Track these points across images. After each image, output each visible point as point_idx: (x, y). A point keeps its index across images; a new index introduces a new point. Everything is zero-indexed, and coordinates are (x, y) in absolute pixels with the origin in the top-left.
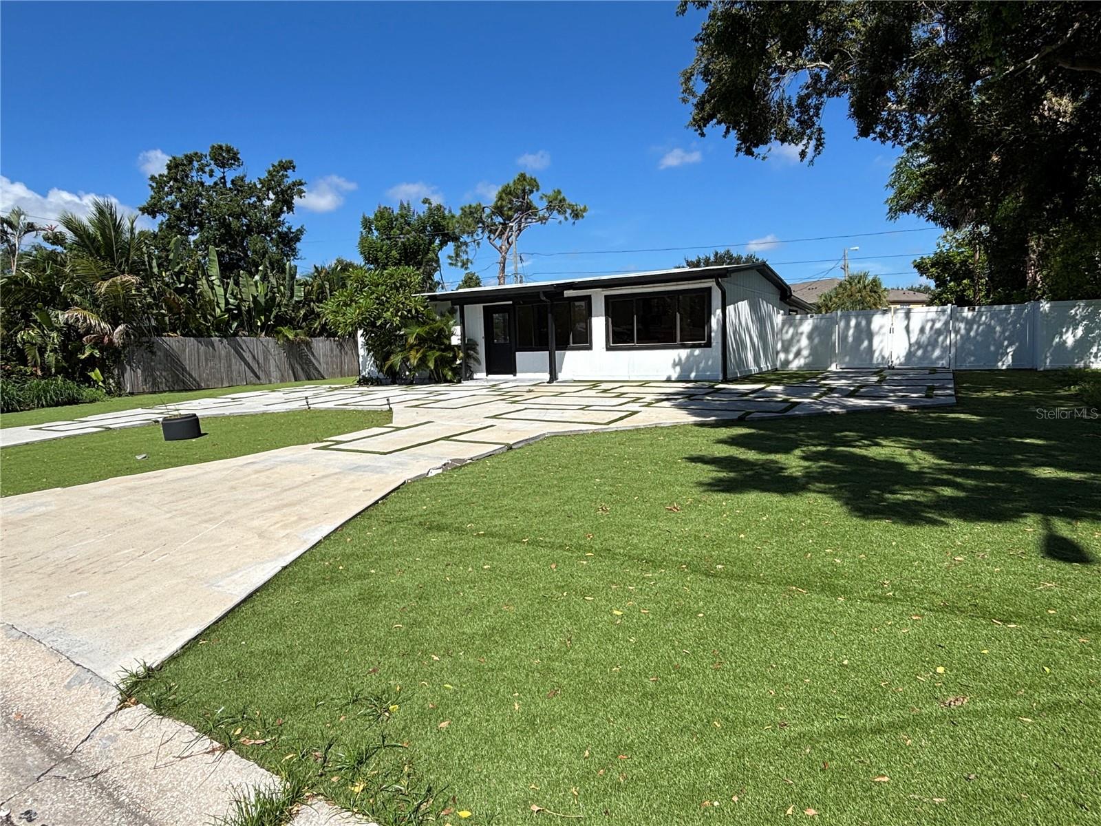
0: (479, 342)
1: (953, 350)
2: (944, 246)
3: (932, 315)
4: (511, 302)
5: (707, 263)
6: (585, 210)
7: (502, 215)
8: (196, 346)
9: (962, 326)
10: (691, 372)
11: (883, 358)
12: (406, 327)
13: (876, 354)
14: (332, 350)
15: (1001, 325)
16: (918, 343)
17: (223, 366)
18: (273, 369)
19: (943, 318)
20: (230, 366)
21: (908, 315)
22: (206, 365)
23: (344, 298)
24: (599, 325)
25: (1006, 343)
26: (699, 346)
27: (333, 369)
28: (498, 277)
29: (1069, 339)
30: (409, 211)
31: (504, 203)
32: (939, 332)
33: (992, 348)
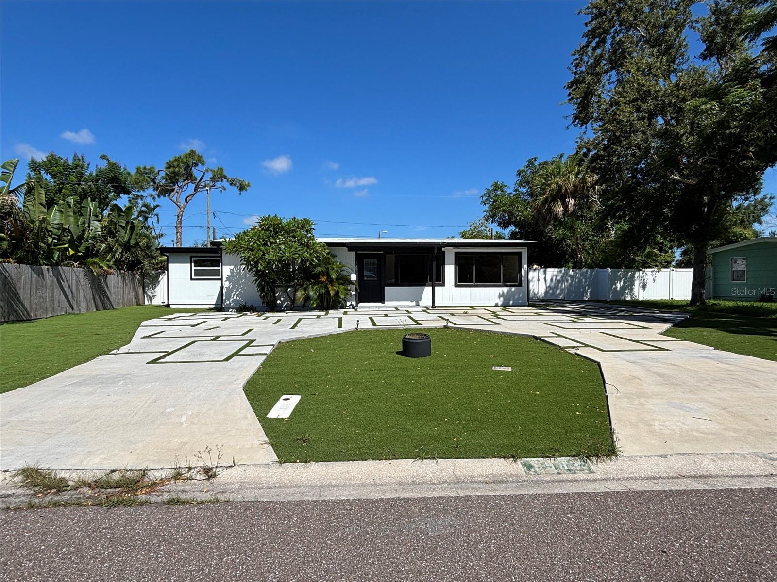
1: (566, 291)
3: (556, 273)
4: (382, 252)
6: (249, 185)
8: (30, 274)
9: (569, 279)
10: (510, 301)
11: (535, 294)
13: (531, 292)
15: (584, 278)
16: (550, 286)
17: (48, 294)
19: (561, 275)
20: (52, 296)
21: (545, 273)
22: (36, 294)
24: (450, 271)
25: (587, 288)
26: (515, 285)
29: (619, 285)
32: (559, 281)
33: (582, 290)
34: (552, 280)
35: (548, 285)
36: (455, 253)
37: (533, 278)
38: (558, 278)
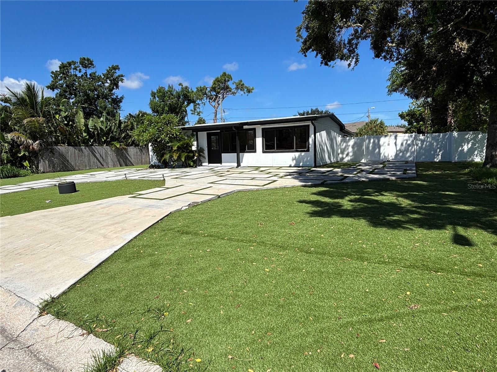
0: (205, 149)
1: (415, 153)
2: (412, 107)
3: (406, 138)
4: (219, 131)
5: (308, 114)
6: (253, 89)
7: (215, 91)
8: (74, 151)
9: (419, 142)
10: (300, 163)
11: (385, 156)
12: (171, 142)
13: (382, 155)
14: (137, 152)
15: (436, 142)
16: (400, 150)
17: (86, 160)
18: (110, 161)
19: (411, 139)
20: (89, 160)
21: (396, 137)
22: (79, 159)
23: (142, 129)
24: (259, 142)
25: (438, 150)
26: (304, 151)
27: (138, 161)
28: (214, 120)
29: (466, 148)
30: (172, 89)
31: (216, 86)
32: (409, 145)
33: (432, 152)
34: (402, 144)
35: (398, 149)
36: (262, 128)
37: (384, 143)
38: (409, 142)
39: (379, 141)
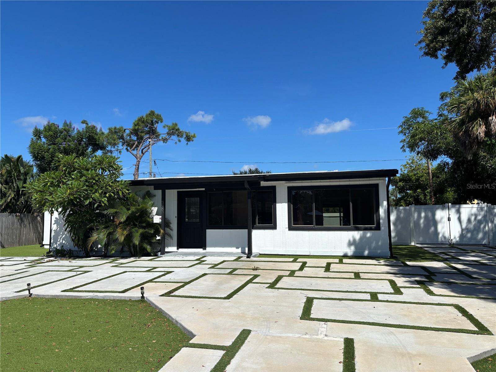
0: (172, 222)
1: (491, 234)
3: (474, 210)
4: (204, 189)
6: (194, 137)
7: (137, 134)
10: (365, 250)
11: (445, 237)
16: (467, 228)
19: (483, 213)
24: (282, 210)
26: (371, 229)
28: (134, 173)
31: (140, 127)
32: (480, 222)
34: (469, 220)
35: (464, 226)
36: (289, 188)
37: (442, 218)
38: (479, 217)
39: (434, 215)
